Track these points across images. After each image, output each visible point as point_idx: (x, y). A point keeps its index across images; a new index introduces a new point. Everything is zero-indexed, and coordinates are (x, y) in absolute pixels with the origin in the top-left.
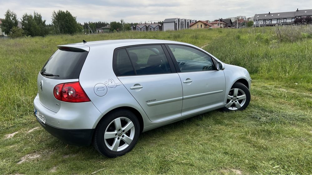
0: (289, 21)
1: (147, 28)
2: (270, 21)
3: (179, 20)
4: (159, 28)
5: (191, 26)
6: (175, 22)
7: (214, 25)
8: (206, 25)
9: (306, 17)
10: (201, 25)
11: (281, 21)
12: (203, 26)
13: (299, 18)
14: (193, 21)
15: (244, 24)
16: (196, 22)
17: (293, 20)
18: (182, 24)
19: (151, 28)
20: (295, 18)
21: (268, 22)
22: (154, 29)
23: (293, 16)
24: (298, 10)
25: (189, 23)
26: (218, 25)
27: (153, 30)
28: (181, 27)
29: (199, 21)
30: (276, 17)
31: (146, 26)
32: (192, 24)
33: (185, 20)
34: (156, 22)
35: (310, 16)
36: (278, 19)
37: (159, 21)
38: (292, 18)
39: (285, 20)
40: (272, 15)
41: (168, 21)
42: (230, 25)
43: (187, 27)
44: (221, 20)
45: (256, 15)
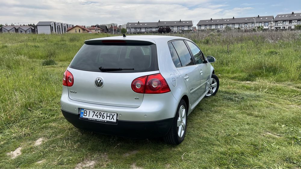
0: (154, 30)
1: (17, 30)
2: (140, 29)
3: (55, 23)
4: (32, 31)
5: (68, 31)
6: (51, 26)
7: (92, 30)
8: (84, 30)
9: (166, 27)
10: (79, 30)
11: (148, 29)
12: (81, 31)
13: (161, 28)
14: (70, 25)
15: (118, 31)
16: (73, 27)
17: (157, 29)
18: (59, 28)
19: (22, 30)
20: (158, 28)
21: (138, 30)
22: (26, 31)
23: (157, 26)
24: (159, 22)
25: (66, 27)
26: (96, 31)
27: (24, 32)
28: (58, 31)
29: (77, 26)
30: (144, 27)
31: (15, 28)
32: (69, 28)
33: (62, 24)
34: (25, 25)
35: (169, 26)
36: (146, 28)
37: (29, 24)
38: (156, 28)
39: (151, 29)
40: (141, 25)
41: (42, 24)
42: (106, 31)
43: (64, 31)
44: (98, 26)
45: (128, 23)
